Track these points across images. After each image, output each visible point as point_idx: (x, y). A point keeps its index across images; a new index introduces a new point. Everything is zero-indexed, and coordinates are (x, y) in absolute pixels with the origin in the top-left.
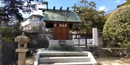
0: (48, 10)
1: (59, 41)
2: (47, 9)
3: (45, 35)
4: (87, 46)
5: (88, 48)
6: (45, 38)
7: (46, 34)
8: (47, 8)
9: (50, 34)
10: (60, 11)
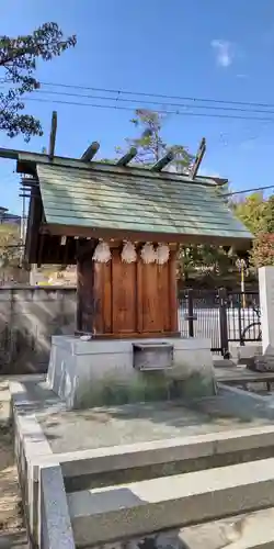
0: (55, 162)
1: (136, 349)
2: (51, 157)
3: (13, 301)
4: (227, 356)
5: (233, 365)
6: (14, 315)
7: (17, 296)
8: (48, 153)
9: (43, 295)
10: (120, 170)
